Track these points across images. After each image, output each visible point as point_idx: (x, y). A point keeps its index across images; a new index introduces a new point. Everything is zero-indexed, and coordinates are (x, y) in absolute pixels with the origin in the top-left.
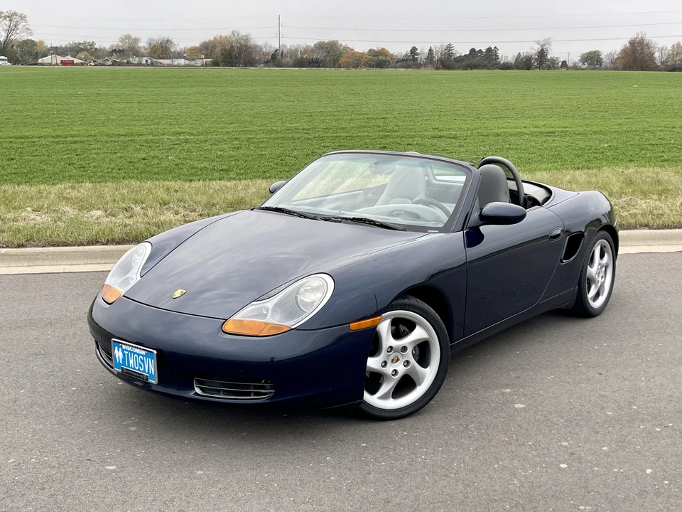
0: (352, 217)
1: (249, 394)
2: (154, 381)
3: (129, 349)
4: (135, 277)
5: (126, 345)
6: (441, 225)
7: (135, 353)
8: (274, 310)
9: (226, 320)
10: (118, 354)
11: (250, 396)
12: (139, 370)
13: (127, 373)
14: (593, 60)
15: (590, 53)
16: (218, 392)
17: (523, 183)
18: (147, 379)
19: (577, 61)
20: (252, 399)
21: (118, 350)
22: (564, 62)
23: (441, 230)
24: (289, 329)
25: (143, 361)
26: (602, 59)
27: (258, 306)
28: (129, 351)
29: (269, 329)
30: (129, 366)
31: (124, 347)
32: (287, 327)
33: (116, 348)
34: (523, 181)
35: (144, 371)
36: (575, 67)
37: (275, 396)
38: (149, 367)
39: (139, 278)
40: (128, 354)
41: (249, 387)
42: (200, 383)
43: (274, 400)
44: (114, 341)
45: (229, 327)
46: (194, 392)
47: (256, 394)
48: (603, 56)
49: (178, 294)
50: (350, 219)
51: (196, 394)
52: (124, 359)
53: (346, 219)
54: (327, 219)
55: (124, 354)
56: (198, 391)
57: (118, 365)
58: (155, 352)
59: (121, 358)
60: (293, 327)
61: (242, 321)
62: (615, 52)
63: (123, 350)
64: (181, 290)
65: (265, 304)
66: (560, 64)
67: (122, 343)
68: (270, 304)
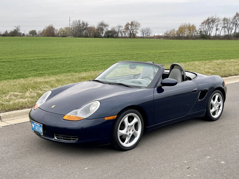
0: (118, 83)
1: (71, 140)
2: (42, 134)
4: (44, 101)
5: (35, 122)
6: (146, 86)
7: (37, 125)
8: (80, 112)
12: (38, 131)
14: (33, 33)
15: (32, 31)
16: (62, 139)
17: (185, 72)
18: (40, 134)
19: (28, 34)
20: (72, 141)
22: (23, 34)
23: (146, 88)
25: (39, 128)
26: (36, 33)
27: (75, 111)
28: (36, 125)
29: (77, 119)
30: (36, 130)
31: (34, 123)
32: (83, 118)
34: (185, 71)
35: (39, 131)
36: (27, 36)
37: (78, 140)
38: (41, 130)
39: (45, 102)
41: (70, 137)
42: (56, 136)
43: (78, 142)
46: (54, 139)
47: (73, 140)
48: (37, 32)
49: (53, 107)
50: (117, 84)
51: (55, 139)
52: (34, 127)
53: (116, 84)
54: (109, 84)
55: (34, 126)
56: (56, 138)
58: (42, 125)
60: (84, 118)
61: (70, 116)
62: (41, 31)
63: (34, 124)
64: (54, 106)
65: (78, 111)
66: (22, 34)
68: (79, 111)
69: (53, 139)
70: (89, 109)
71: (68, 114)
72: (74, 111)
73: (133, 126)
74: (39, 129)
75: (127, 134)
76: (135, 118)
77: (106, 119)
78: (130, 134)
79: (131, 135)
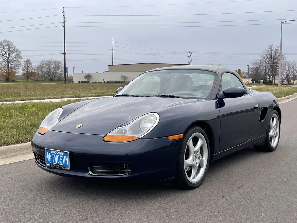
1: (117, 173)
3: (55, 153)
7: (57, 155)
9: (105, 135)
10: (48, 156)
11: (119, 174)
13: (53, 166)
18: (64, 168)
21: (49, 154)
24: (138, 138)
28: (55, 154)
30: (54, 162)
31: (52, 152)
33: (48, 153)
35: (63, 163)
40: (54, 156)
42: (92, 168)
44: (46, 149)
45: (106, 139)
47: (122, 173)
49: (79, 126)
51: (90, 174)
55: (52, 156)
56: (91, 173)
57: (49, 162)
59: (50, 158)
60: (140, 137)
63: (51, 154)
65: (124, 128)
67: (50, 150)
69: (86, 175)
70: (140, 125)
71: (110, 134)
72: (118, 130)
73: (199, 152)
74: (61, 161)
75: (194, 165)
76: (199, 139)
77: (170, 138)
78: (196, 163)
79: (197, 165)
